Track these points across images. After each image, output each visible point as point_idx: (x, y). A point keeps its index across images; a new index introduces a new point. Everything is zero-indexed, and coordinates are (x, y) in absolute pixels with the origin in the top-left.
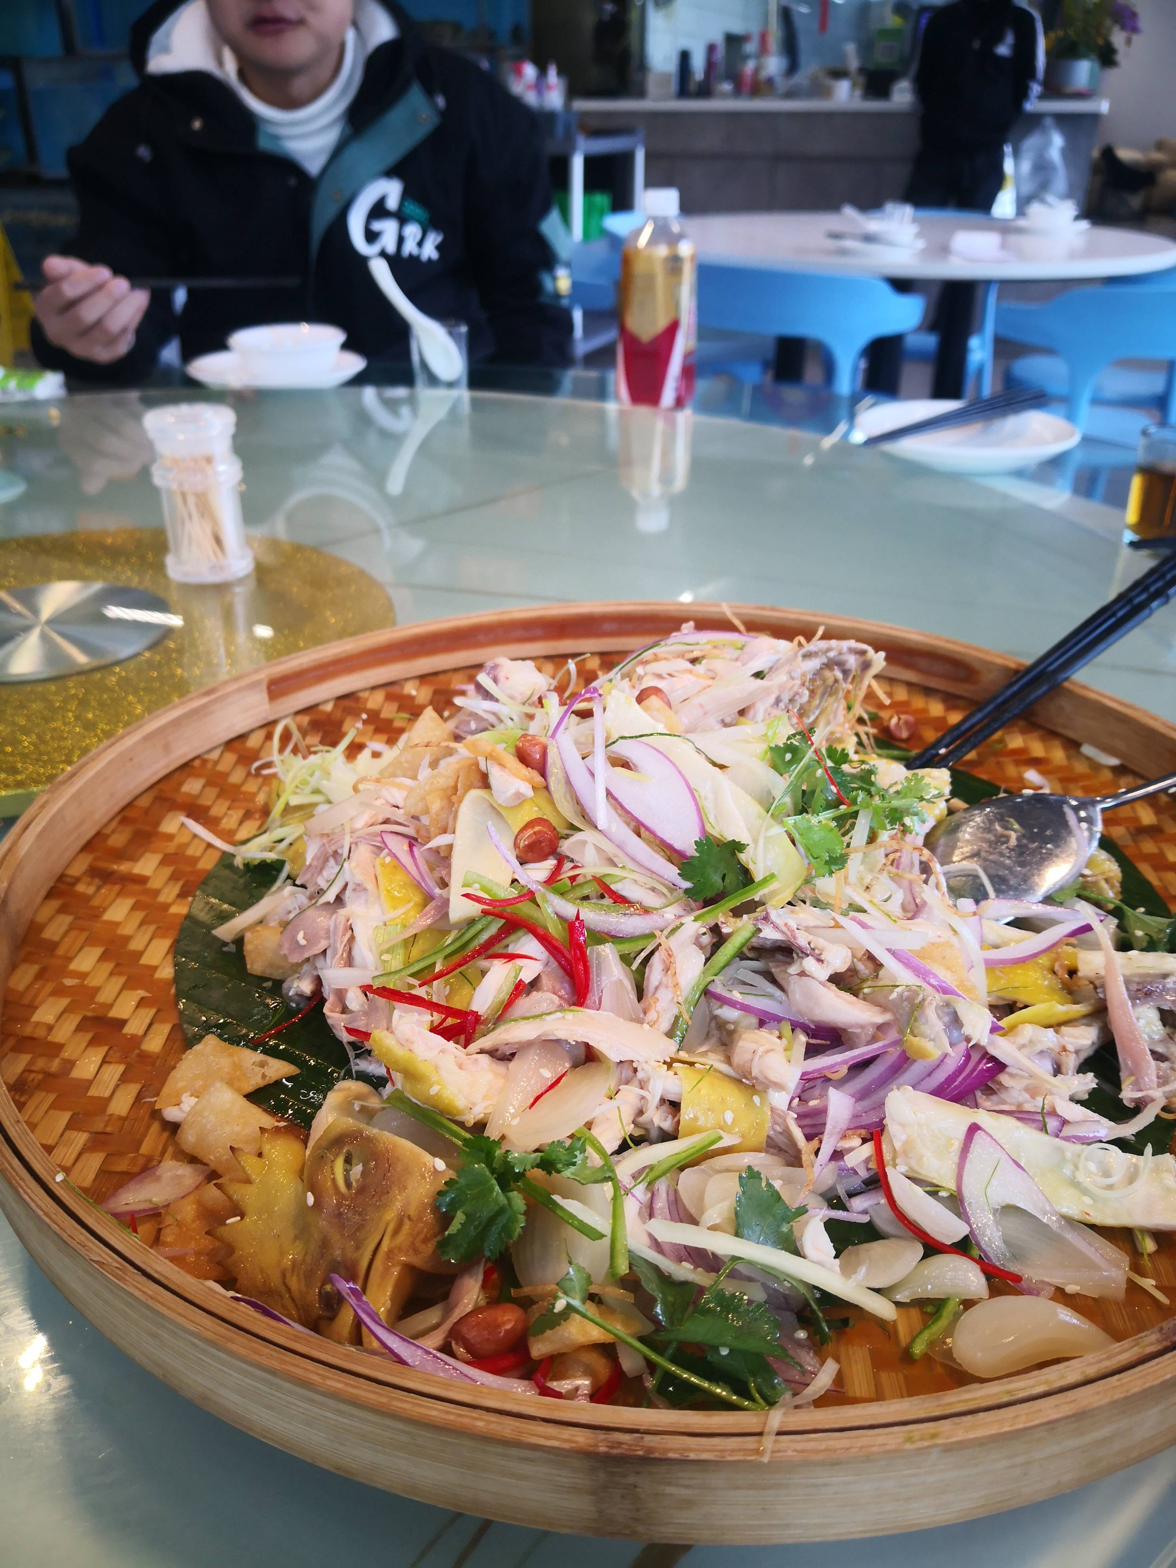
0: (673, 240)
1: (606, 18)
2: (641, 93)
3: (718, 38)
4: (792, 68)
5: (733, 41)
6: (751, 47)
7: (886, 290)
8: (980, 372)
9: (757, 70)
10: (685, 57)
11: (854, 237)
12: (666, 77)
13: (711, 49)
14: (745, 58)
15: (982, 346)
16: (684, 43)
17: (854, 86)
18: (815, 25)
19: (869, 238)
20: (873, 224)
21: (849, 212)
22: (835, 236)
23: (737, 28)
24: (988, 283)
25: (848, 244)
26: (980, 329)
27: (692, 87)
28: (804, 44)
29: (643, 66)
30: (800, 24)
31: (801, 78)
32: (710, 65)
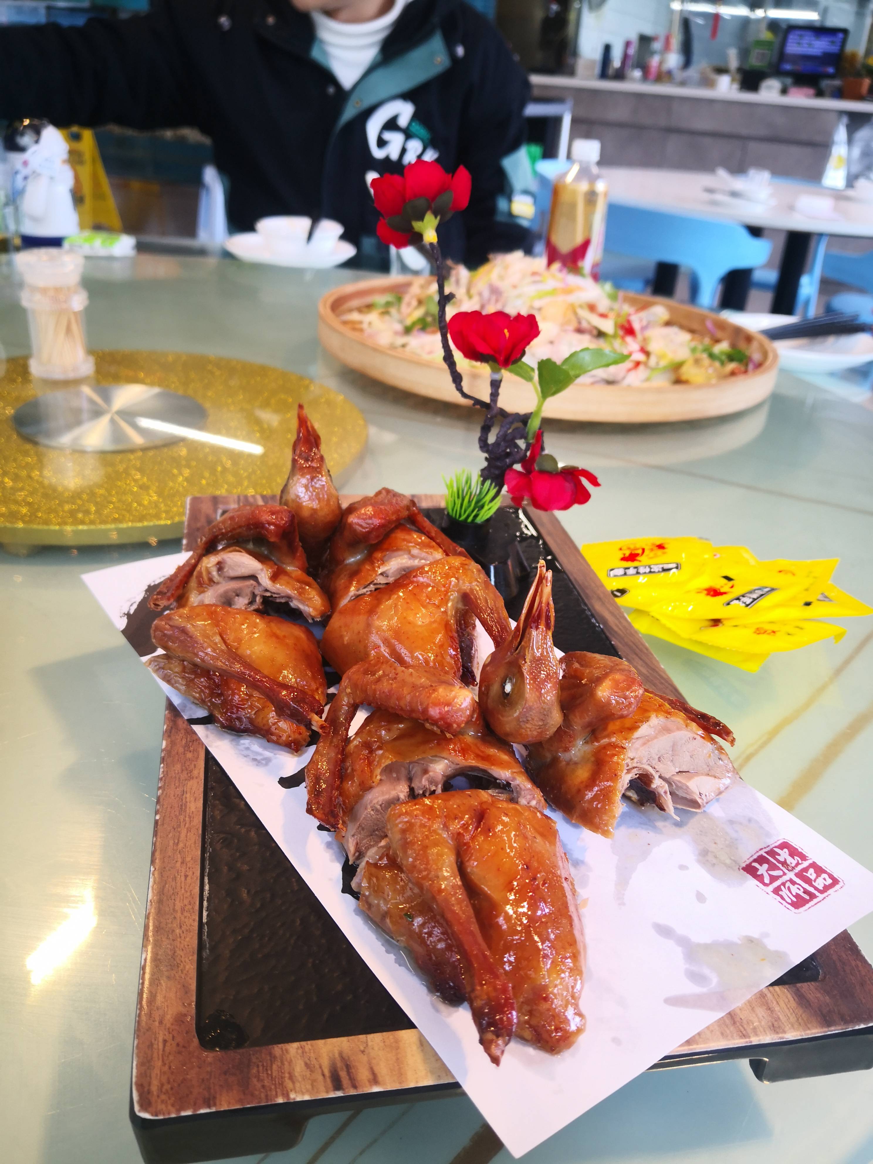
0: (593, 179)
1: (552, 15)
2: (571, 72)
3: (633, 37)
4: (687, 63)
5: (645, 40)
6: (657, 46)
7: (745, 235)
8: (807, 303)
9: (661, 63)
10: (607, 49)
11: (723, 192)
12: (593, 62)
13: (628, 44)
14: (652, 53)
15: (811, 283)
16: (607, 39)
17: (733, 80)
18: (708, 33)
19: (734, 194)
20: (738, 183)
21: (722, 173)
22: (710, 191)
23: (648, 31)
24: (820, 235)
25: (718, 197)
26: (811, 271)
27: (611, 72)
28: (697, 47)
29: (575, 53)
30: (695, 32)
31: (692, 72)
32: (625, 57)
